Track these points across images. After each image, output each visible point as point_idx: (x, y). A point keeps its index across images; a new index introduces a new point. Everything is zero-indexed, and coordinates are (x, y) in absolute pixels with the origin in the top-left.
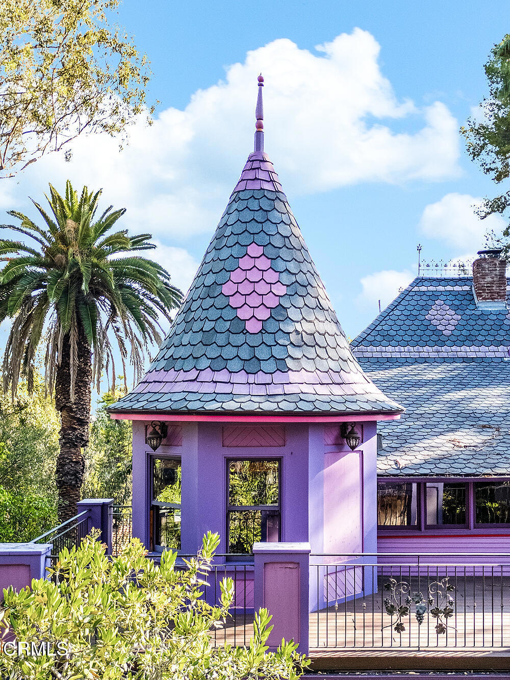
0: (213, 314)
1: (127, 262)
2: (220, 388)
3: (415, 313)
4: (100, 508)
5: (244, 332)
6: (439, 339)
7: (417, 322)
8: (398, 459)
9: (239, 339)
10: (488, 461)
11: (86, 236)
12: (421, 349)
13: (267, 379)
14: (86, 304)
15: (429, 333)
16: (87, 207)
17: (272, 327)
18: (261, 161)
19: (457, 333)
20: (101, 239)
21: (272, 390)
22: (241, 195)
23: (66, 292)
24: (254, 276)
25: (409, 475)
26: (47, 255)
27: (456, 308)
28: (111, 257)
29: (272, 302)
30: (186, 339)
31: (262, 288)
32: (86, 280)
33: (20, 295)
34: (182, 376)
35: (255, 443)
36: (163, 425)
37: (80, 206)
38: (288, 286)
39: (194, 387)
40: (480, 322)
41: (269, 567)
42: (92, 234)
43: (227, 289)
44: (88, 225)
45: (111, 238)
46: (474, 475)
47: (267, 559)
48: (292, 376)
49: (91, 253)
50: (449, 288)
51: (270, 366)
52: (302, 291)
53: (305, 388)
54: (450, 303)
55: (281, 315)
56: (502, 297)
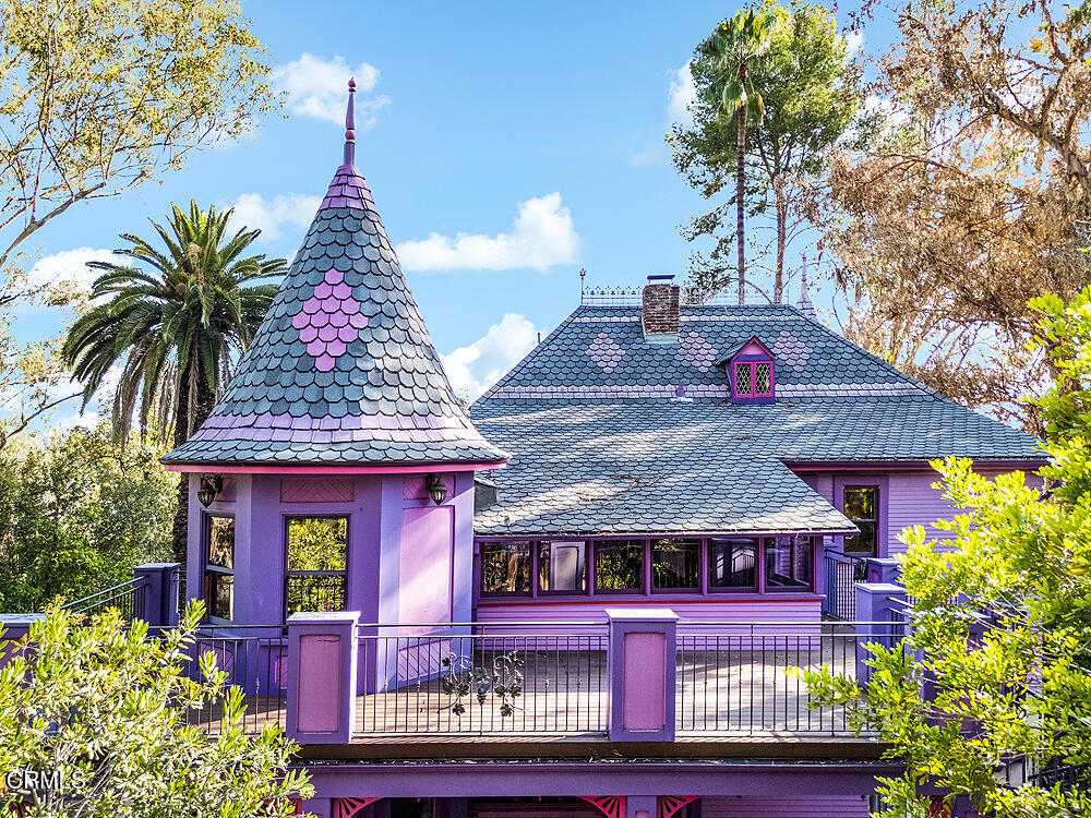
0: (280, 349)
1: (259, 291)
2: (279, 435)
3: (573, 347)
4: (160, 575)
5: (313, 370)
6: (597, 376)
7: (575, 359)
8: (510, 515)
9: (307, 378)
10: (612, 516)
11: (212, 261)
12: (576, 389)
13: (335, 424)
14: (208, 339)
15: (586, 370)
16: (215, 229)
17: (346, 364)
18: (349, 176)
19: (620, 370)
20: (231, 265)
21: (338, 437)
22: (323, 214)
23: (184, 326)
24: (330, 306)
25: (517, 533)
26: (168, 285)
27: (622, 342)
28: (242, 286)
29: (348, 336)
30: (249, 379)
31: (338, 320)
32: (207, 312)
33: (131, 330)
34: (240, 421)
35: (319, 498)
36: (219, 479)
37: (207, 228)
38: (369, 317)
39: (249, 434)
40: (647, 358)
41: (305, 640)
42: (220, 259)
43: (298, 322)
44: (214, 251)
45: (239, 264)
46: (591, 532)
47: (303, 631)
48: (366, 421)
49: (218, 281)
50: (615, 319)
51: (341, 409)
52: (388, 323)
53: (378, 434)
54: (615, 336)
55: (360, 350)
56: (675, 328)
